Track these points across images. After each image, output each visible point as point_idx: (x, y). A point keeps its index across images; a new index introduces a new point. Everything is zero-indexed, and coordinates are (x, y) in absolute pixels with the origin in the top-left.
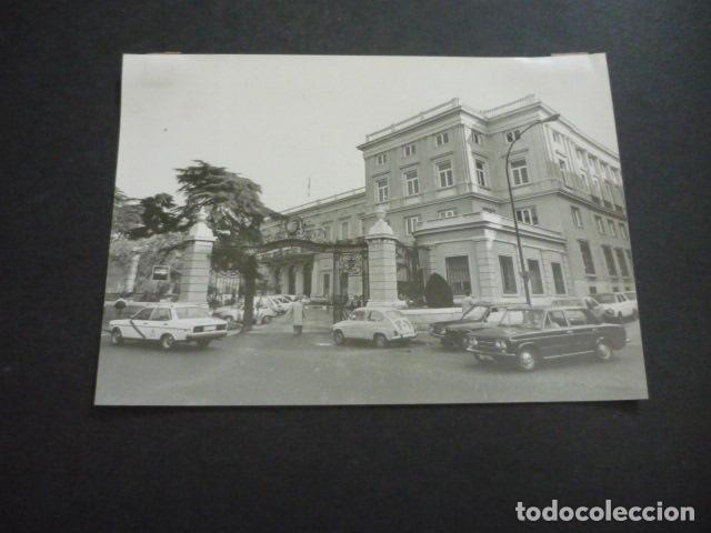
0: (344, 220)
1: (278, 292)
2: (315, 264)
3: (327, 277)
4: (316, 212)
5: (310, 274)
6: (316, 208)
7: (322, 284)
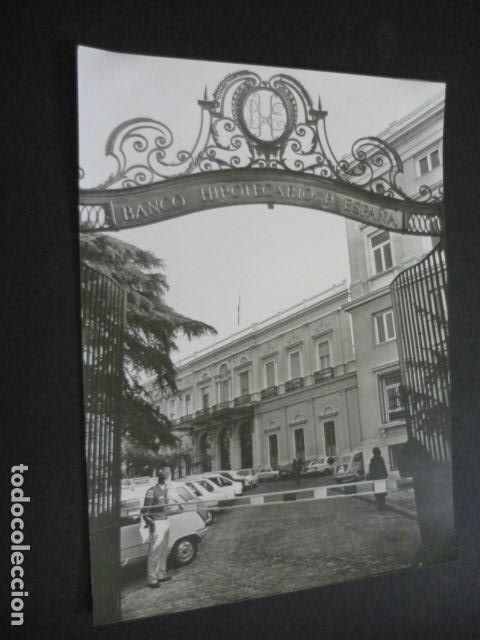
0: (294, 349)
1: (207, 468)
2: (256, 422)
3: (273, 439)
4: (252, 343)
5: (250, 439)
6: (253, 336)
7: (268, 452)
